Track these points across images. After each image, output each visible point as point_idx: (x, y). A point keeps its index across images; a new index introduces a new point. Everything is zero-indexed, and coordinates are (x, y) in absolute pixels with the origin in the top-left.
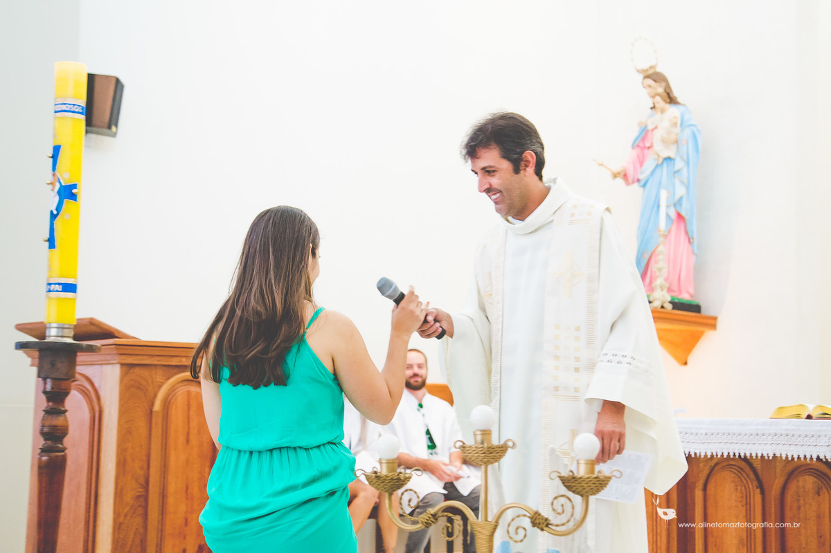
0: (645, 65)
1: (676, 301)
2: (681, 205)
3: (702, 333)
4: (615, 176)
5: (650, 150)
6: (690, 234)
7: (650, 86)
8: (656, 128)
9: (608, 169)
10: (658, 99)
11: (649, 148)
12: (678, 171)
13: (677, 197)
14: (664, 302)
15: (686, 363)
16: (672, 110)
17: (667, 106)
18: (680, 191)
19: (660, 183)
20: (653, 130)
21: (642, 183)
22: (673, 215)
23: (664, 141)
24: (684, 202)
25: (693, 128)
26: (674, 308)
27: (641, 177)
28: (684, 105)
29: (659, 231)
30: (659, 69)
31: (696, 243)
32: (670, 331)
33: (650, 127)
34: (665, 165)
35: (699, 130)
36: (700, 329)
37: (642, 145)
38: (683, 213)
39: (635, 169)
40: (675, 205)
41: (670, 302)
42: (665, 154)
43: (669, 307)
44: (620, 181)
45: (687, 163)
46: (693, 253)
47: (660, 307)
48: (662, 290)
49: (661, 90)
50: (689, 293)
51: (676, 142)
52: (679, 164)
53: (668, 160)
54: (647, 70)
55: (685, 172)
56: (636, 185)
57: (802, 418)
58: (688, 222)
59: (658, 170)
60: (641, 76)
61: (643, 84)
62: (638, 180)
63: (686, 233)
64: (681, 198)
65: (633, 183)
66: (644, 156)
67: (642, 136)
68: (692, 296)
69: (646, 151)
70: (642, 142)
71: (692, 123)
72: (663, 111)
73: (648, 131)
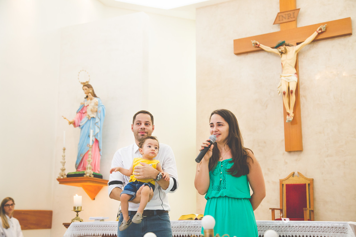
0: (84, 81)
1: (94, 174)
2: (97, 136)
3: (102, 187)
4: (70, 123)
5: (85, 114)
6: (100, 148)
7: (86, 89)
8: (88, 105)
9: (68, 120)
10: (90, 94)
11: (84, 113)
12: (97, 123)
13: (96, 133)
14: (90, 174)
15: (94, 199)
16: (95, 99)
17: (93, 97)
18: (97, 130)
19: (89, 127)
20: (86, 106)
21: (81, 127)
22: (94, 140)
23: (92, 111)
24: (99, 135)
25: (103, 106)
26: (94, 177)
27: (81, 124)
28: (99, 98)
29: (90, 146)
30: (90, 83)
31: (101, 151)
32: (90, 186)
33: (86, 105)
34: (91, 120)
35: (105, 108)
36: (102, 185)
37: (81, 112)
38: (98, 139)
39: (78, 121)
40: (95, 136)
41: (93, 174)
42: (92, 116)
43: (92, 176)
44: (72, 125)
45: (100, 120)
46: (100, 155)
47: (89, 176)
48: (90, 169)
49: (91, 91)
50: (98, 171)
51: (97, 111)
52: (97, 120)
53: (93, 118)
54: (85, 83)
55: (99, 123)
56: (78, 128)
57: (193, 220)
58: (99, 143)
59: (89, 122)
60: (82, 85)
61: (83, 88)
62: (79, 126)
63: (99, 147)
64: (97, 133)
65: (77, 126)
66: (82, 116)
67: (81, 108)
68: (99, 172)
69: (83, 115)
70: (82, 111)
71: (102, 105)
72: (91, 99)
73: (84, 106)
